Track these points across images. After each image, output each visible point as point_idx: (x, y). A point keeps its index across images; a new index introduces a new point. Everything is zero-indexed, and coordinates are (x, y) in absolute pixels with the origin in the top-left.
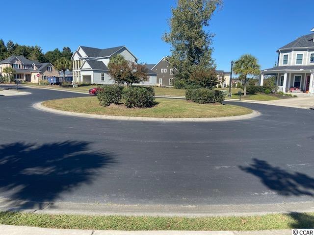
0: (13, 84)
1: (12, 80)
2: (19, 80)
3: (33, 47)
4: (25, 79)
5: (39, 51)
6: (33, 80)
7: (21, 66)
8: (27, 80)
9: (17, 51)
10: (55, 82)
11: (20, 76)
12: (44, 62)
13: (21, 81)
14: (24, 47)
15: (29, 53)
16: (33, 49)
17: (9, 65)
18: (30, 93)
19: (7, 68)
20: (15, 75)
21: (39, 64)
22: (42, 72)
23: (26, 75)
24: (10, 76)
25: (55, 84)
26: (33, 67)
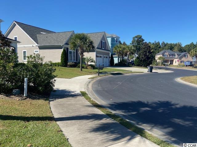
0: (163, 66)
1: (162, 64)
2: (166, 63)
3: (176, 43)
4: (169, 63)
5: (180, 45)
6: (174, 64)
7: (168, 55)
8: (170, 64)
9: (167, 47)
10: (189, 64)
11: (167, 61)
12: (182, 52)
13: (167, 64)
14: (171, 44)
15: (173, 48)
16: (176, 45)
17: (161, 55)
18: (173, 72)
19: (160, 57)
20: (164, 61)
21: (179, 53)
22: (180, 58)
23: (171, 61)
24: (161, 62)
25: (189, 65)
26: (175, 55)
